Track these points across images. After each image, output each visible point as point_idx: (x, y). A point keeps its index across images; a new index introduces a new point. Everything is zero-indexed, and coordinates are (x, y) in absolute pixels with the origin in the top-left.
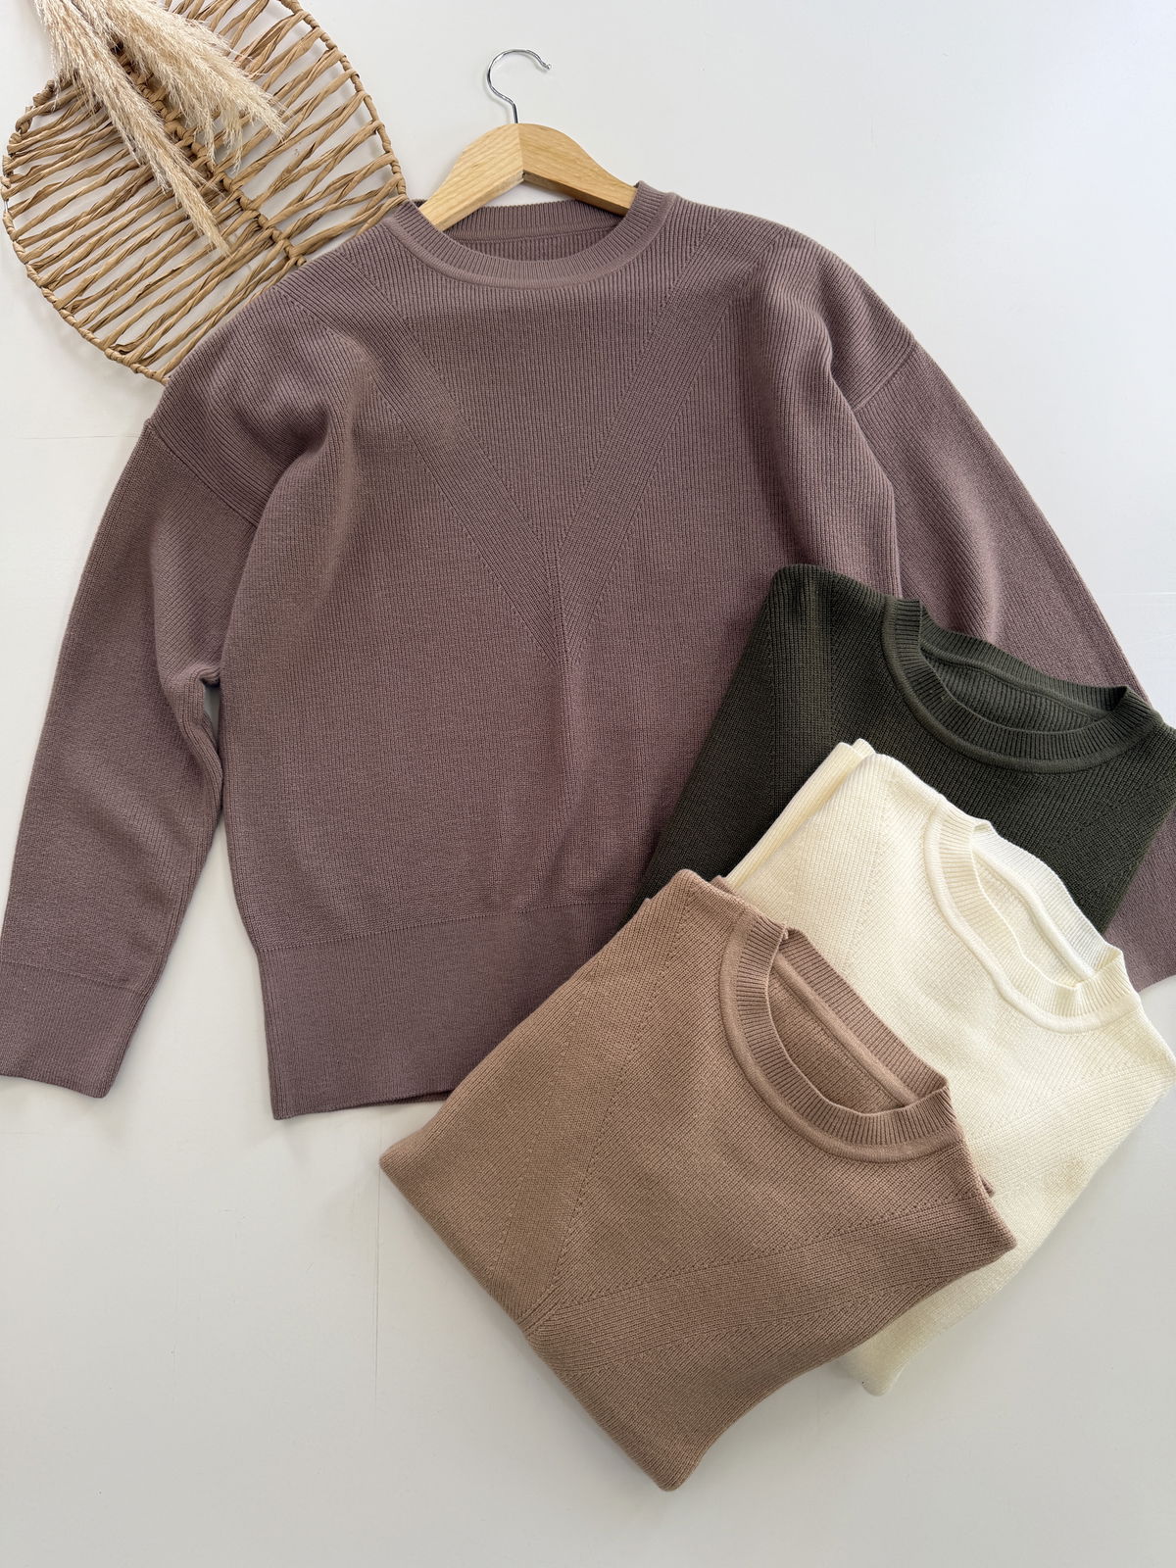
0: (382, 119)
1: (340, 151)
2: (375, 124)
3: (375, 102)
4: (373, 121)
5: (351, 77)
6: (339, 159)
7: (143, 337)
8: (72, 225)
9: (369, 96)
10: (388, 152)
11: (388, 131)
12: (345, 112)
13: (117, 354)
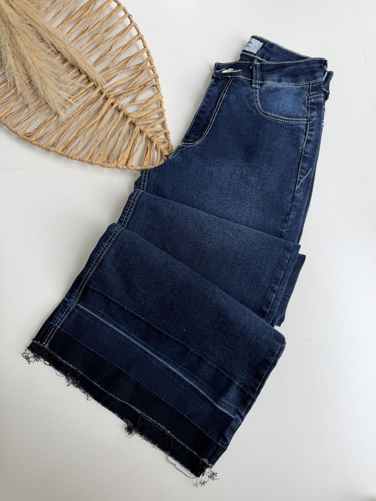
0: (142, 32)
1: (124, 47)
2: (139, 36)
3: (139, 26)
4: (138, 34)
5: (129, 17)
6: (124, 50)
9: (136, 24)
10: (145, 47)
11: (145, 38)
12: (126, 30)
13: (25, 137)
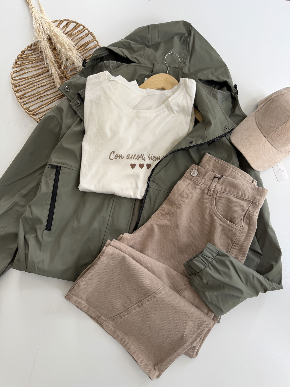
7: (35, 109)
8: (27, 78)
